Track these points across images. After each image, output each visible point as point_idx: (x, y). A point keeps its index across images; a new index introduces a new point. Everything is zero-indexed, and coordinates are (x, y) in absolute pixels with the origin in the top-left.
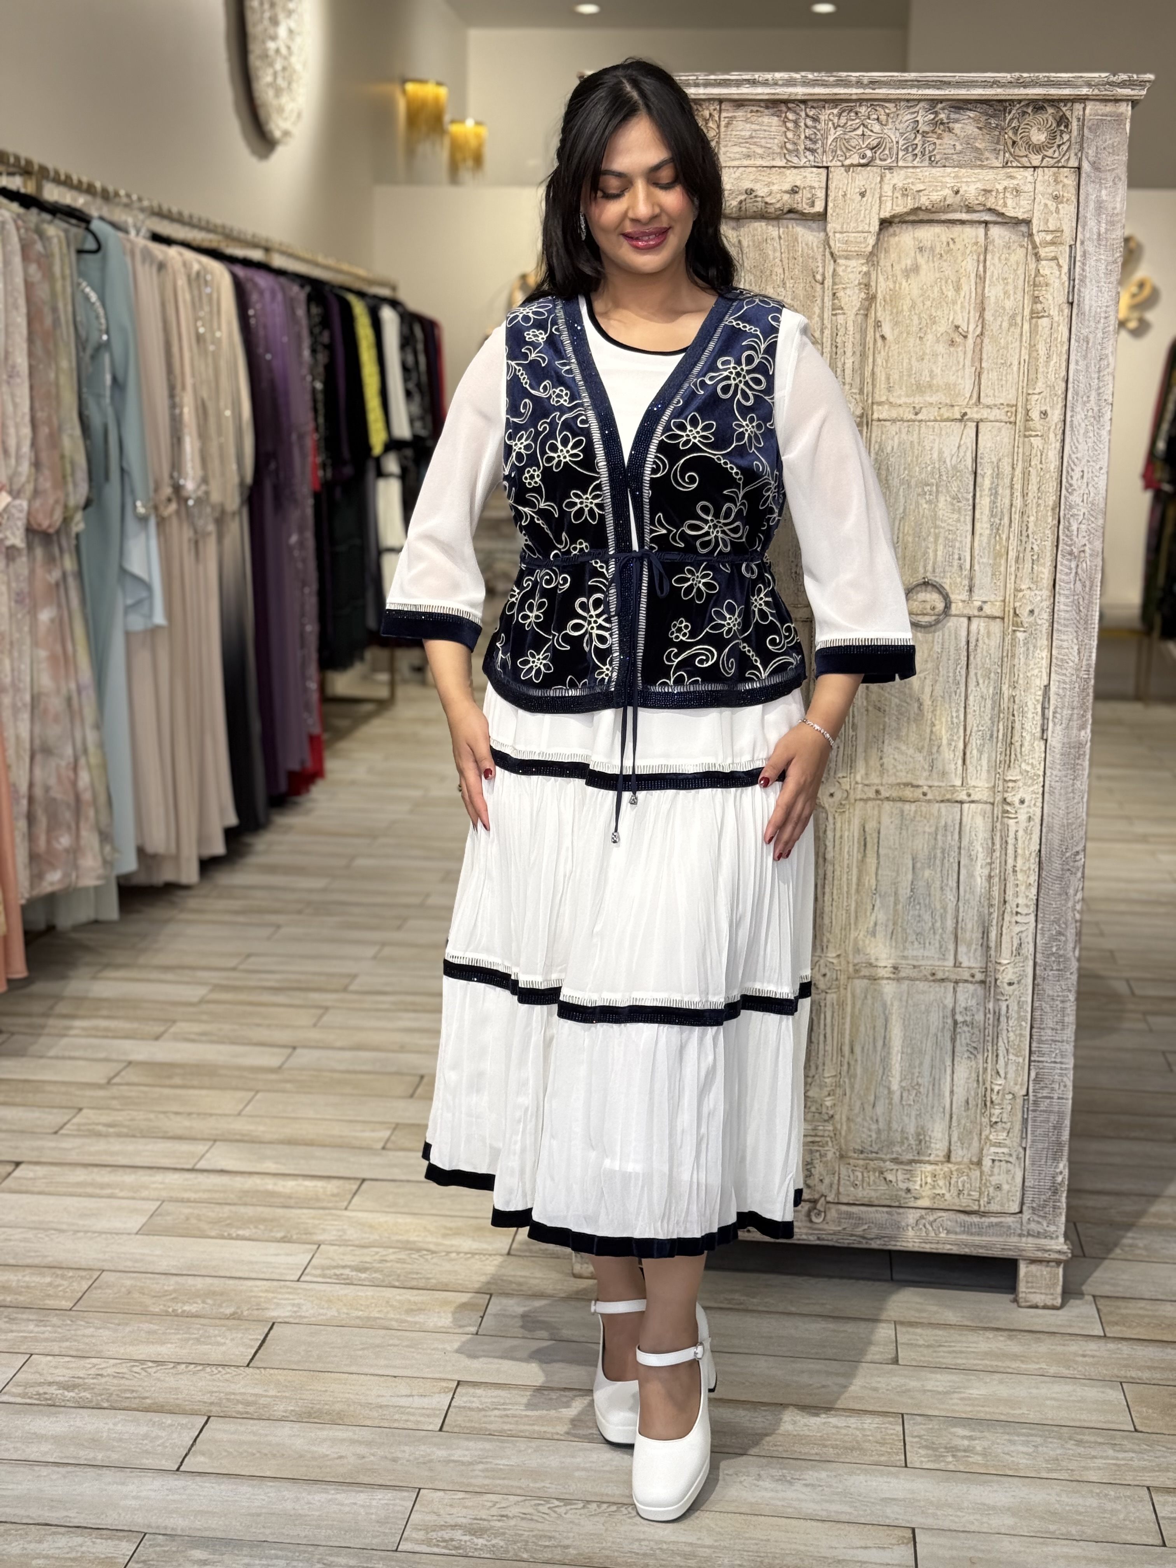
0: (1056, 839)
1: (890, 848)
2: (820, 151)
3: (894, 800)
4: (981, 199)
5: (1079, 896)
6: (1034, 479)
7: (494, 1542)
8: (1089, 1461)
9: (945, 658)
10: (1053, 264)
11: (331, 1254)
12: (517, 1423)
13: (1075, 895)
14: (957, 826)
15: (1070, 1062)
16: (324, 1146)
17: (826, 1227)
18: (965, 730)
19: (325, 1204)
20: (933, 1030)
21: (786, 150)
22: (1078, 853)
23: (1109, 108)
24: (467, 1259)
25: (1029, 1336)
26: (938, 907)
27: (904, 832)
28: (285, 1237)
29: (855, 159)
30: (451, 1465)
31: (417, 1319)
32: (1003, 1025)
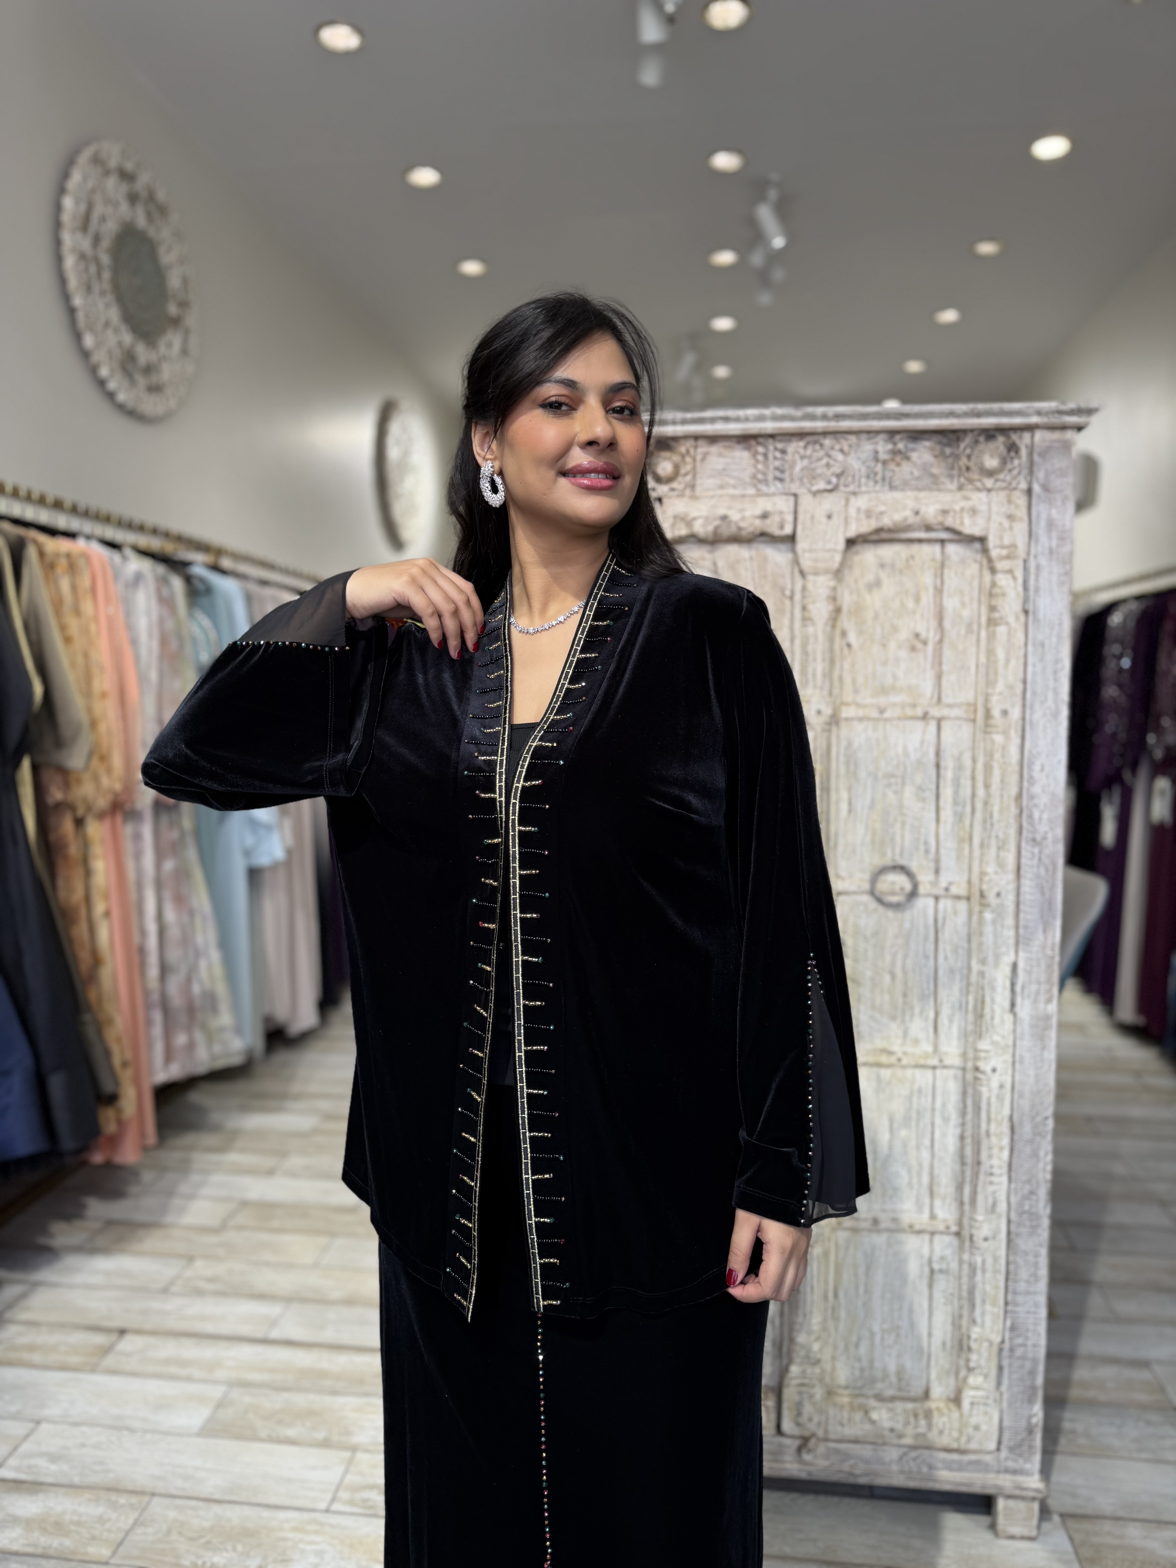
0: (1026, 1105)
2: (788, 480)
3: (870, 1065)
4: (940, 518)
5: (1050, 1157)
6: (997, 773)
9: (914, 935)
10: (1009, 576)
13: (1045, 1156)
14: (931, 1089)
15: (1043, 1313)
17: (814, 1462)
18: (936, 1001)
20: (910, 1276)
21: (758, 480)
23: (1056, 435)
26: (915, 1164)
27: (880, 1095)
29: (821, 485)
32: (979, 1277)
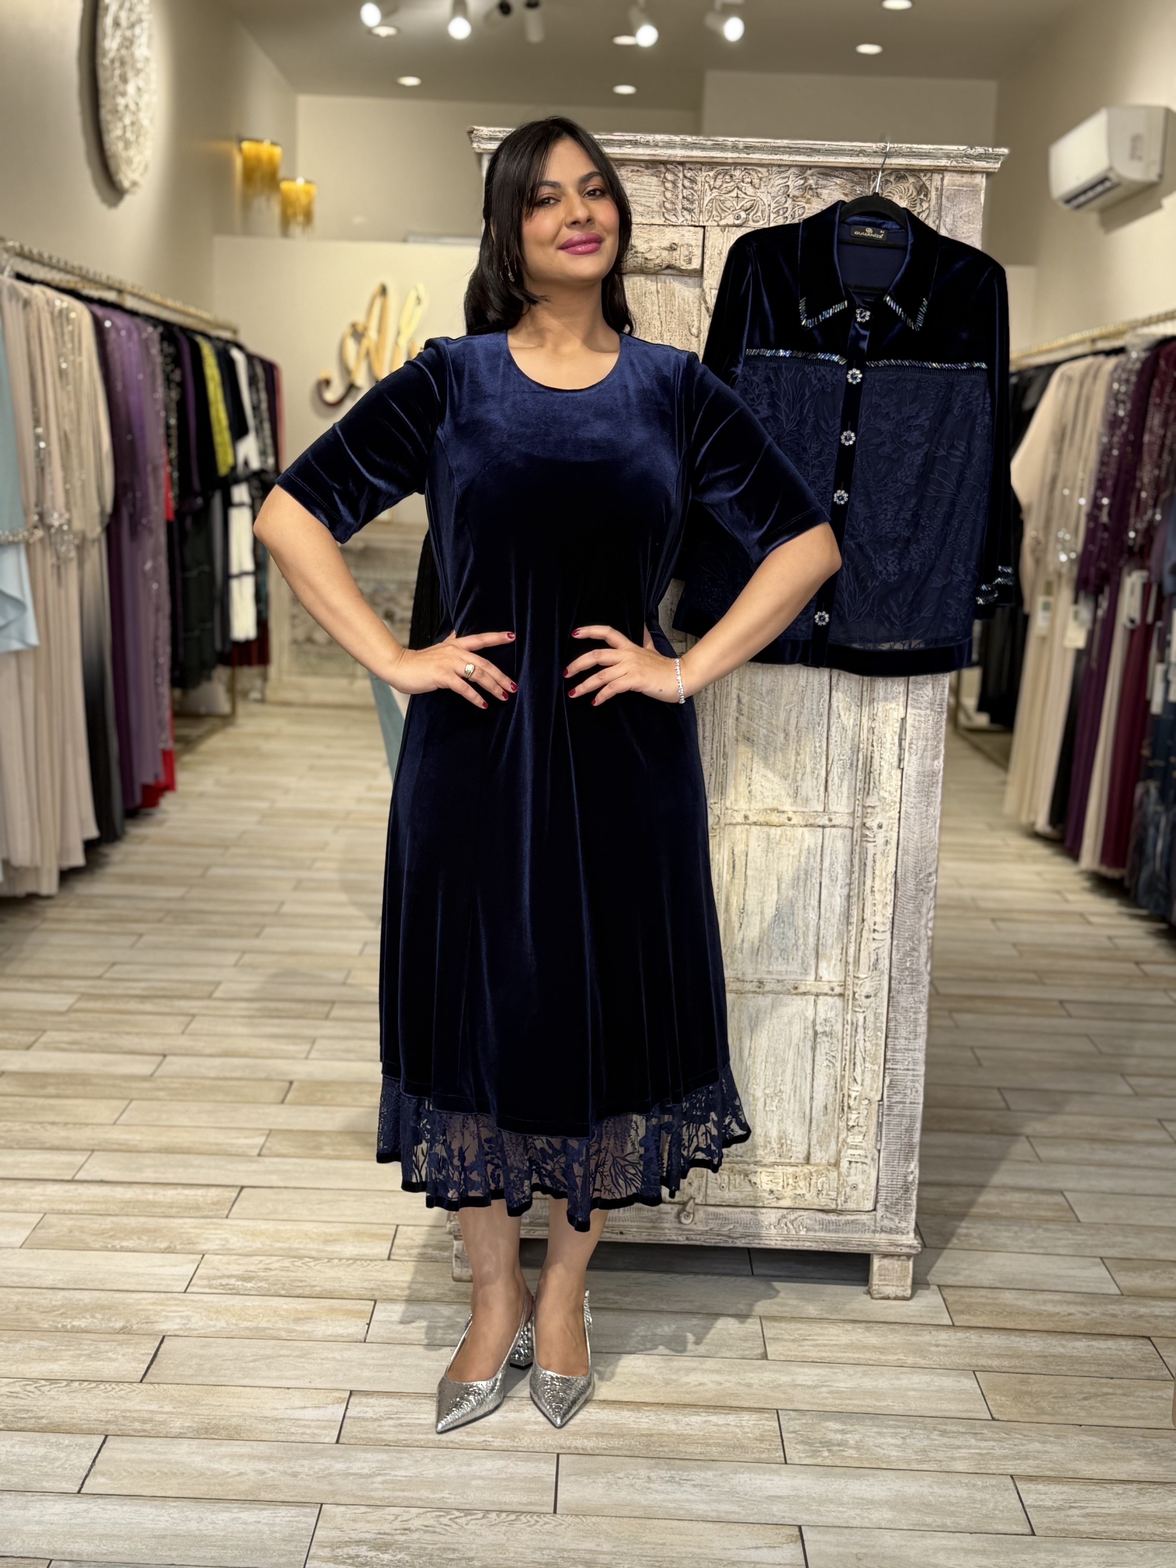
0: (910, 860)
1: (757, 869)
2: (697, 211)
3: (761, 825)
5: (931, 914)
7: (399, 1557)
8: (955, 1451)
9: (809, 691)
11: (215, 1264)
12: (411, 1432)
13: (928, 913)
14: (819, 849)
15: (921, 1069)
16: (201, 1153)
17: (693, 1227)
18: (827, 759)
19: (206, 1213)
20: (795, 1041)
21: (665, 209)
22: (930, 874)
23: (966, 179)
24: (348, 1266)
25: (885, 1327)
26: (801, 924)
27: (770, 855)
28: (168, 1248)
29: (730, 220)
30: (351, 1478)
31: (305, 1328)
32: (860, 1036)
